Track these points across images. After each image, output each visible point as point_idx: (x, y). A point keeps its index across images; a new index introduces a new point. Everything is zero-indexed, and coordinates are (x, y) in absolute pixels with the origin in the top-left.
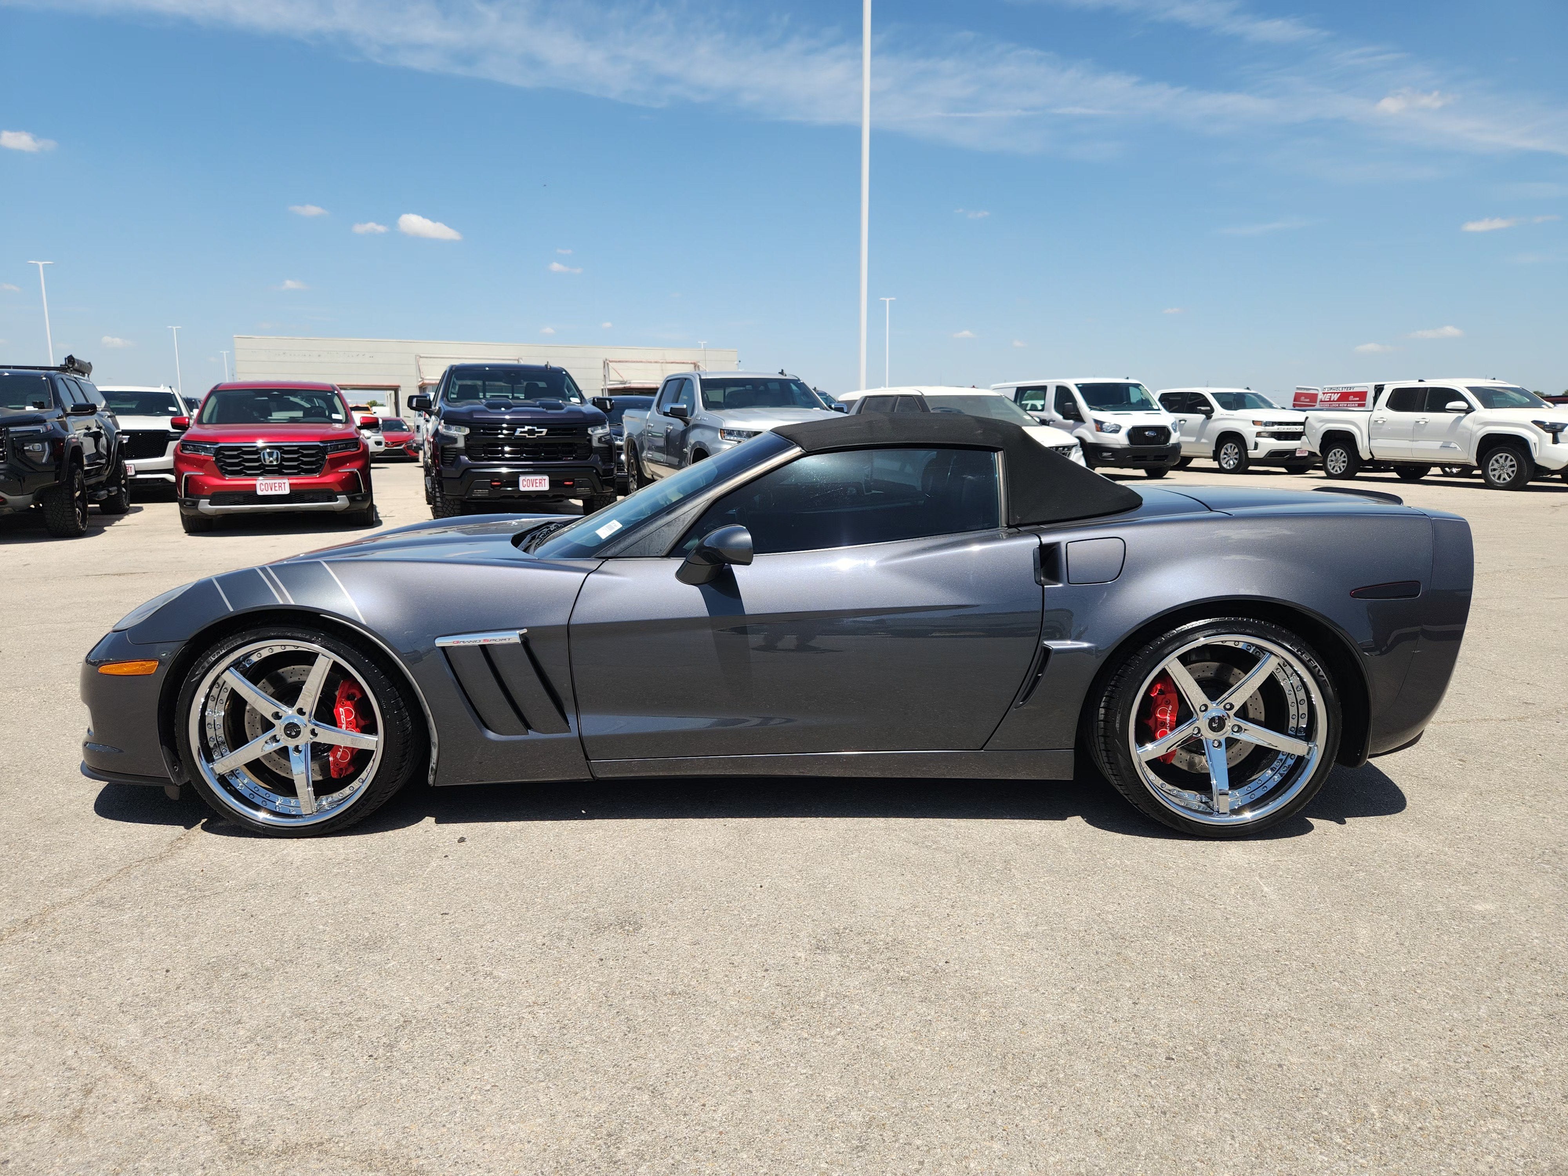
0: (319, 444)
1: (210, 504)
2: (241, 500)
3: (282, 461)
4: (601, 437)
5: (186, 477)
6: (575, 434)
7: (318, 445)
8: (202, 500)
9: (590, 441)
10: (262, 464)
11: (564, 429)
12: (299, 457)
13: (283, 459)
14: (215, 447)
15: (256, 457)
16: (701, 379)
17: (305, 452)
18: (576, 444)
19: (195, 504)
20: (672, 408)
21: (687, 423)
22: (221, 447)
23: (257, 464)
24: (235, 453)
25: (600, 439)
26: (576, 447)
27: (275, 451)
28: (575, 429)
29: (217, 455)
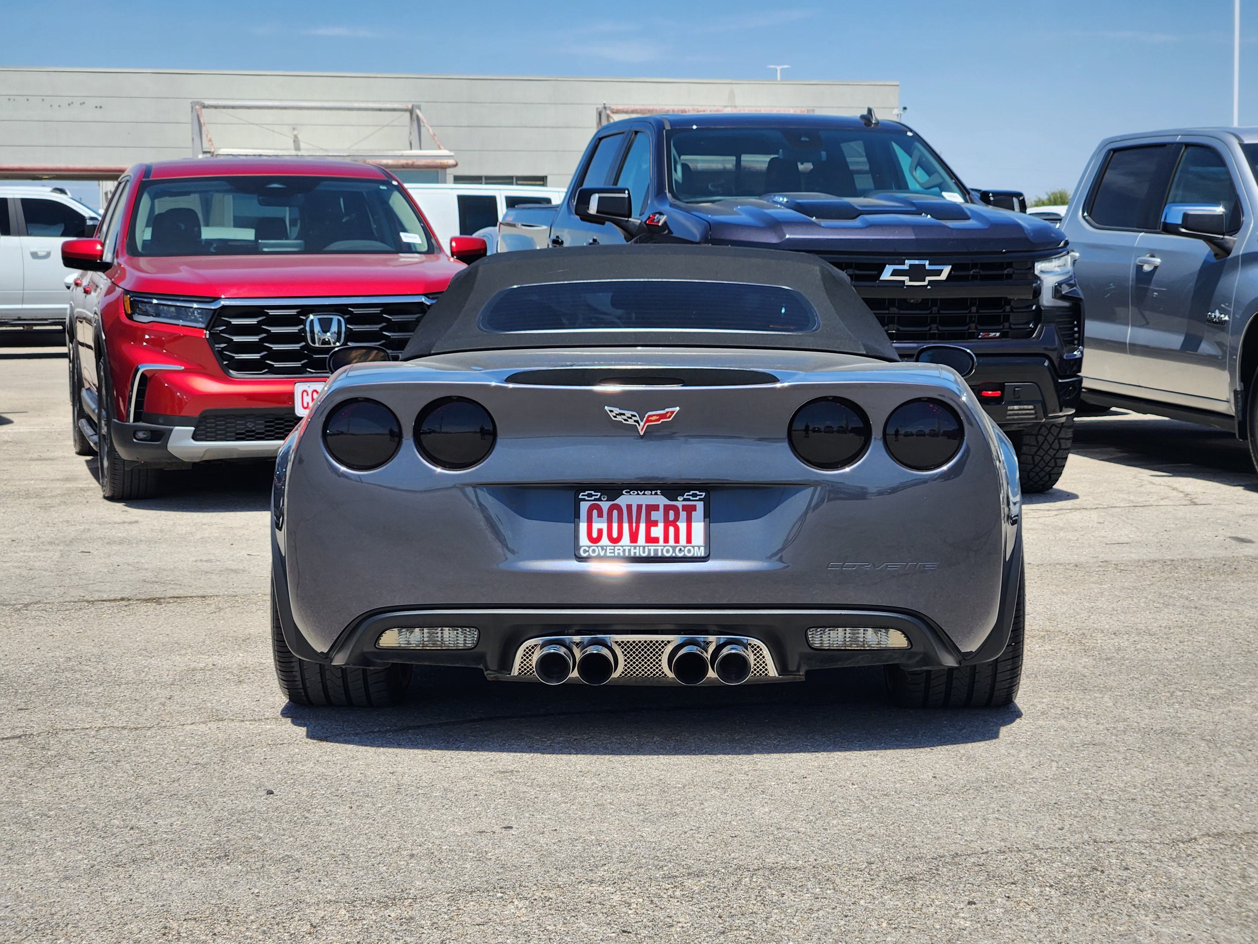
0: (423, 299)
1: (195, 437)
2: (261, 427)
3: (347, 340)
4: (1060, 284)
5: (143, 374)
6: (1009, 276)
7: (422, 303)
8: (177, 428)
9: (1037, 292)
10: (307, 347)
11: (984, 266)
12: (382, 329)
13: (351, 336)
14: (213, 307)
15: (294, 329)
16: (1247, 148)
17: (394, 318)
18: (1008, 302)
19: (161, 437)
20: (1186, 216)
21: (1223, 250)
22: (224, 307)
23: (296, 347)
24: (253, 321)
25: (1057, 291)
26: (1008, 308)
27: (335, 318)
28: (1010, 265)
29: (213, 327)
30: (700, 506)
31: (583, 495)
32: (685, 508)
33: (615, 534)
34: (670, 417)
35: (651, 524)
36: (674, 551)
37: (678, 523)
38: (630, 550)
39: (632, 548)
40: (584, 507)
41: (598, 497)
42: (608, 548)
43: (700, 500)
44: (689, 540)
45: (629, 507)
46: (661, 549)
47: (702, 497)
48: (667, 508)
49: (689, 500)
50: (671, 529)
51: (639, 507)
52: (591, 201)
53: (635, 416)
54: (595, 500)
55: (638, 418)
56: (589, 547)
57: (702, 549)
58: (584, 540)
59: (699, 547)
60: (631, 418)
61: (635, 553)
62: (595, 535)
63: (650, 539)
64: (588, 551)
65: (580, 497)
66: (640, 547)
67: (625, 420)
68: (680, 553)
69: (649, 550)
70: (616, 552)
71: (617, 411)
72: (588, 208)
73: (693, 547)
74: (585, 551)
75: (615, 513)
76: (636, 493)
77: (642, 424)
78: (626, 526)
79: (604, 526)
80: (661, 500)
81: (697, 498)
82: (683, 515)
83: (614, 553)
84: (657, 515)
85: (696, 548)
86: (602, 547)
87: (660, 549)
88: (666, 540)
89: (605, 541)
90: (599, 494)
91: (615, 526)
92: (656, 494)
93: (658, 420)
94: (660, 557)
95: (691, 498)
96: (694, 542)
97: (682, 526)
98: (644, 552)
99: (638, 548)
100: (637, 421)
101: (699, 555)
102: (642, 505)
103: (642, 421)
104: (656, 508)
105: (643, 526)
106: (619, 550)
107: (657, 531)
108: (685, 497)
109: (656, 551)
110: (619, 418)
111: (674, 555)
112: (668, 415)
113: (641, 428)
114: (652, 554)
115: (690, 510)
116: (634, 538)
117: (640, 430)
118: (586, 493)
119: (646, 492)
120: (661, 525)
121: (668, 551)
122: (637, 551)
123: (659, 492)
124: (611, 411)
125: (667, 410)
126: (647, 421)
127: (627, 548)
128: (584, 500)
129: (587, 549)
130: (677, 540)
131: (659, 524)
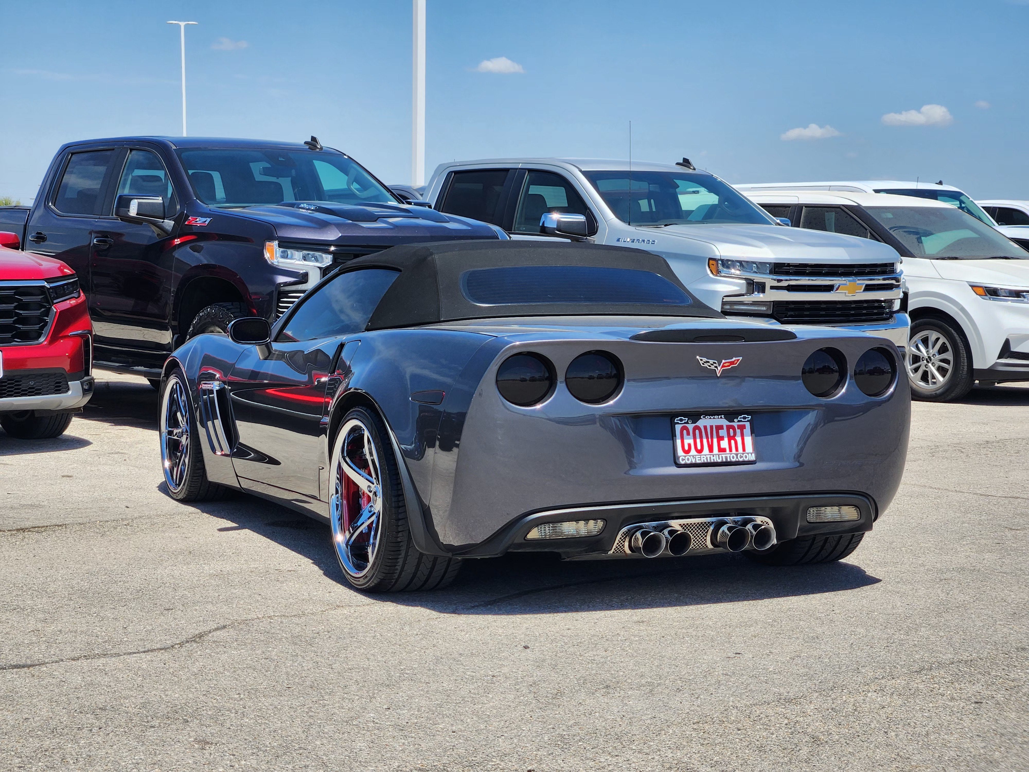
0: (45, 284)
12: (15, 308)
16: (585, 174)
17: (25, 299)
30: (748, 425)
31: (677, 420)
32: (739, 427)
33: (699, 447)
34: (736, 364)
35: (720, 439)
36: (737, 458)
37: (736, 438)
38: (710, 458)
39: (712, 456)
40: (678, 428)
41: (686, 421)
42: (697, 457)
43: (748, 421)
44: (744, 450)
45: (705, 427)
46: (731, 456)
47: (749, 419)
48: (729, 427)
49: (741, 421)
50: (733, 442)
51: (711, 427)
52: (131, 206)
53: (715, 363)
54: (685, 423)
55: (717, 365)
56: (685, 457)
57: (753, 454)
58: (680, 452)
59: (751, 454)
60: (712, 365)
61: (714, 459)
62: (686, 448)
63: (721, 450)
64: (685, 460)
65: (675, 421)
66: (716, 455)
67: (710, 366)
68: (741, 458)
69: (722, 457)
70: (702, 459)
71: (705, 359)
72: (129, 211)
73: (748, 454)
74: (683, 460)
75: (697, 431)
76: (709, 417)
77: (719, 368)
78: (705, 441)
79: (691, 441)
80: (724, 422)
81: (746, 420)
82: (738, 431)
83: (701, 460)
84: (723, 433)
85: (750, 454)
86: (693, 456)
87: (728, 455)
88: (731, 450)
89: (693, 452)
90: (687, 419)
91: (698, 441)
92: (721, 418)
93: (729, 366)
94: (729, 462)
95: (743, 420)
96: (747, 451)
97: (739, 439)
98: (719, 459)
99: (715, 456)
100: (716, 367)
101: (752, 459)
102: (713, 426)
103: (719, 366)
104: (721, 427)
105: (715, 440)
106: (703, 457)
107: (724, 444)
108: (739, 419)
109: (726, 458)
110: (706, 365)
111: (737, 460)
112: (735, 362)
113: (719, 372)
114: (724, 460)
115: (742, 428)
116: (711, 449)
117: (717, 373)
118: (679, 419)
119: (715, 417)
120: (726, 440)
121: (733, 457)
122: (715, 458)
123: (723, 416)
124: (701, 360)
125: (734, 359)
126: (723, 366)
127: (708, 456)
128: (678, 423)
129: (684, 458)
130: (737, 449)
131: (725, 439)
